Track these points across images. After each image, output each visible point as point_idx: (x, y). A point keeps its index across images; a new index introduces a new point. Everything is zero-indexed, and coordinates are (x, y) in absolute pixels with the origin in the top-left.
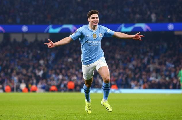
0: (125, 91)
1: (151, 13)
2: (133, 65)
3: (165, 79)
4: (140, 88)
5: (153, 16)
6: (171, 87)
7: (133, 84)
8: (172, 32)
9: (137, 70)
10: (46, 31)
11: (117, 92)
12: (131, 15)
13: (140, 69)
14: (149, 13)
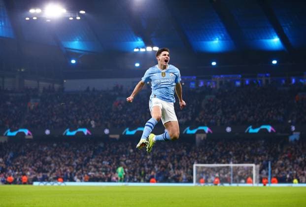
0: (68, 184)
1: (91, 120)
2: (77, 163)
3: (101, 174)
4: (81, 181)
5: (93, 123)
6: (106, 180)
7: (76, 178)
8: (108, 135)
9: (79, 167)
10: (5, 134)
11: (63, 184)
12: (75, 121)
13: (81, 165)
14: (89, 120)
